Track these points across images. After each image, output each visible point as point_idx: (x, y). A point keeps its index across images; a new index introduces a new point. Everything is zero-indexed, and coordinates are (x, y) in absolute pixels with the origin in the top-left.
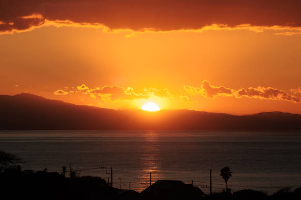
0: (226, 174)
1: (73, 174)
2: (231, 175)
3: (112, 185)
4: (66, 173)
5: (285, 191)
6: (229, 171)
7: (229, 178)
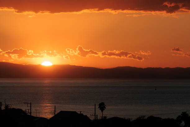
0: (102, 107)
1: (7, 107)
2: (105, 108)
3: (31, 114)
4: (2, 106)
5: (142, 118)
6: (104, 105)
7: (104, 109)
